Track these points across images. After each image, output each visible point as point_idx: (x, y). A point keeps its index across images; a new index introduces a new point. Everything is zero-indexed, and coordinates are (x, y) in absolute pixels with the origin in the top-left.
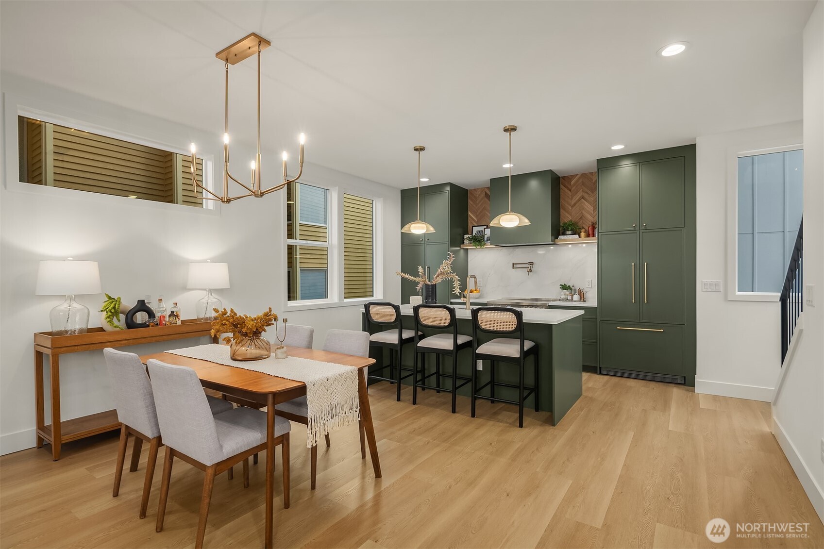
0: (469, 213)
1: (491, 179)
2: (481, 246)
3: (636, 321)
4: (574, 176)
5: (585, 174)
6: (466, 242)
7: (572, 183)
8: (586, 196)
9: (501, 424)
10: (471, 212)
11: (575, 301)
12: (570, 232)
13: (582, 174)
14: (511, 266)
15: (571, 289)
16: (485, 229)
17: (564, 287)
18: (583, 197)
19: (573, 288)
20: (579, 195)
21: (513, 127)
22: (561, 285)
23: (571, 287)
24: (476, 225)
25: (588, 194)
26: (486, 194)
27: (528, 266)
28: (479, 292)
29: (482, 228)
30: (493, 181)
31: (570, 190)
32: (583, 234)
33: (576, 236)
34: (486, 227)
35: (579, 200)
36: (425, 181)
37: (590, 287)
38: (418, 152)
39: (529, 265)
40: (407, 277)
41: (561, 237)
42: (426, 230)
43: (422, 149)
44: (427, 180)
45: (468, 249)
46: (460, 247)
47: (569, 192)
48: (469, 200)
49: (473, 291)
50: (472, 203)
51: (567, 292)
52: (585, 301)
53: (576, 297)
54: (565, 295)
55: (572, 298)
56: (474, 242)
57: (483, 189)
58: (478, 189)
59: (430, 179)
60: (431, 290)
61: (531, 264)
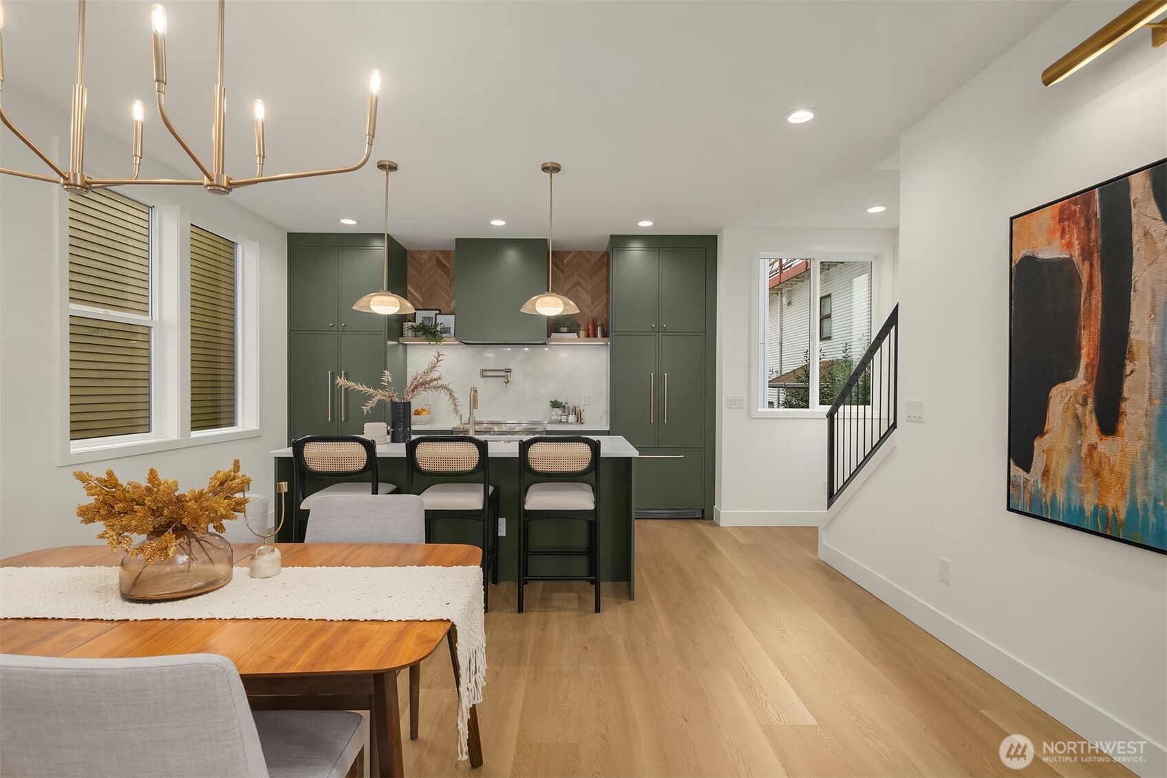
0: (409, 288)
1: (456, 239)
2: (436, 341)
3: (654, 446)
4: (568, 253)
5: (581, 252)
6: (408, 333)
7: (565, 261)
8: (582, 281)
9: (568, 614)
10: (411, 286)
11: (571, 424)
12: (565, 329)
13: (578, 252)
14: (479, 373)
15: (564, 407)
16: (436, 314)
17: (555, 405)
18: (578, 283)
19: (566, 405)
20: (575, 278)
21: (555, 166)
22: (551, 402)
23: (564, 404)
24: (421, 308)
25: (585, 279)
26: (438, 261)
27: (503, 374)
28: (429, 413)
29: (432, 314)
30: (459, 241)
31: (563, 272)
32: (582, 333)
33: (574, 335)
34: (438, 312)
35: (574, 286)
36: (349, 223)
37: (587, 403)
38: (384, 172)
39: (506, 373)
40: (362, 389)
41: (554, 335)
42: (398, 308)
43: (393, 168)
44: (353, 222)
45: (406, 345)
46: (398, 341)
47: (561, 274)
48: (409, 267)
49: (420, 412)
50: (413, 271)
51: (559, 411)
52: (583, 423)
53: (572, 418)
54: (557, 415)
55: (567, 419)
56: (424, 334)
57: (433, 254)
58: (425, 251)
59: (359, 222)
60: (402, 411)
61: (509, 371)
